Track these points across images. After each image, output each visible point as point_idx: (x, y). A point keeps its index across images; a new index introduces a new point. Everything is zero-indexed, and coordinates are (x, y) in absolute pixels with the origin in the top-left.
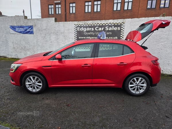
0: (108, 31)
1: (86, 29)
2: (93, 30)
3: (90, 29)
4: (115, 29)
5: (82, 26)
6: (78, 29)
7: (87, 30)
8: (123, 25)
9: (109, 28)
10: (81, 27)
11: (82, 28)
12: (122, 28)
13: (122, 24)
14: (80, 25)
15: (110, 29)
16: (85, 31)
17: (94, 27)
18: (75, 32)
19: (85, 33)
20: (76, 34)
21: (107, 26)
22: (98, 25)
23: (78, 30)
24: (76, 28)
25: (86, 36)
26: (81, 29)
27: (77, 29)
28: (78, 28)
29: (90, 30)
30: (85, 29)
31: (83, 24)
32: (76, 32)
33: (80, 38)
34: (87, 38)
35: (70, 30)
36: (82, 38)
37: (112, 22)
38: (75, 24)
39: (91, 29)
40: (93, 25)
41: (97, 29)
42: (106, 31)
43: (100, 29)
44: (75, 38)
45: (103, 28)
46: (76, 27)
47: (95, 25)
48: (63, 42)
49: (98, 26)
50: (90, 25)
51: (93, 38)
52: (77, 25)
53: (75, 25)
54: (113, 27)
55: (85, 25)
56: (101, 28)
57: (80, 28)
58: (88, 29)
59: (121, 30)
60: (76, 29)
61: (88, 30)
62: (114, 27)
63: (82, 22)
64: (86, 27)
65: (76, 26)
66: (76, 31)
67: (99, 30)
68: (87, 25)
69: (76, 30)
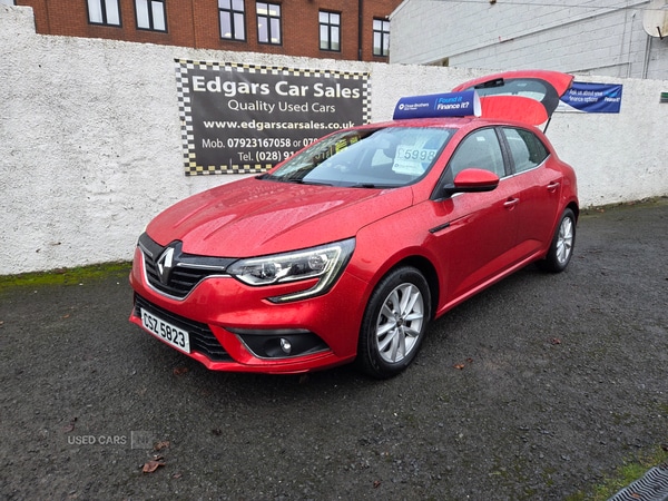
0: (324, 100)
1: (233, 84)
2: (267, 92)
3: (254, 86)
4: (346, 93)
5: (217, 73)
6: (196, 84)
7: (240, 90)
8: (365, 82)
9: (325, 91)
10: (209, 76)
11: (218, 79)
12: (365, 94)
13: (365, 78)
14: (203, 67)
15: (330, 93)
16: (234, 94)
17: (271, 80)
18: (181, 99)
19: (233, 105)
20: (188, 109)
21: (318, 80)
22: (286, 73)
23: (196, 89)
24: (186, 80)
25: (239, 117)
26: (214, 86)
27: (190, 85)
28: (195, 78)
29: (254, 92)
30: (229, 87)
31: (222, 63)
32: (187, 100)
33: (209, 125)
34: (244, 125)
35: (151, 89)
36: (221, 125)
37: (333, 69)
38: (177, 61)
39: (259, 89)
40: (264, 72)
41: (282, 88)
42: (317, 99)
43: (294, 91)
44: (183, 128)
45: (304, 89)
46: (184, 75)
47: (275, 72)
48: (106, 150)
49: (286, 78)
50: (252, 71)
51: (268, 126)
52: (191, 66)
53: (178, 65)
54: (338, 85)
55: (228, 69)
56: (297, 89)
57: (206, 81)
58: (245, 88)
59: (362, 98)
60: (184, 85)
61: (247, 91)
62: (341, 89)
63: (211, 51)
64: (237, 79)
65: (185, 71)
66: (185, 95)
67: (291, 92)
68: (240, 70)
69: (187, 90)
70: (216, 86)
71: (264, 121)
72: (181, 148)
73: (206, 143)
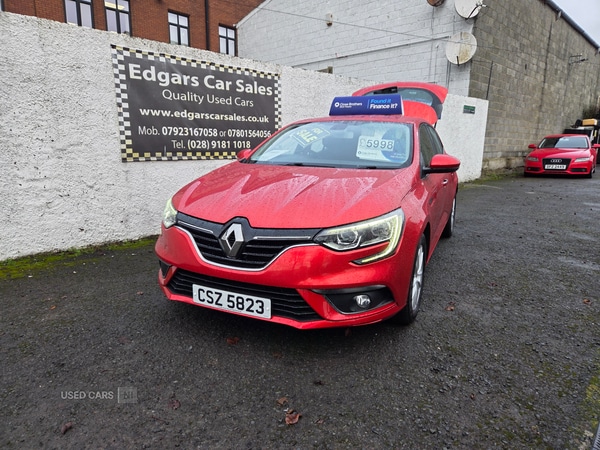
0: (245, 96)
1: (167, 75)
2: (197, 84)
3: (186, 78)
4: (261, 90)
5: (152, 63)
6: (132, 71)
7: (173, 80)
8: (276, 82)
9: (245, 87)
10: (145, 64)
11: (153, 68)
12: (276, 92)
13: (276, 78)
14: (139, 56)
15: (249, 89)
16: (167, 84)
17: (200, 73)
18: (117, 86)
19: (167, 94)
20: (125, 96)
21: (240, 77)
22: (213, 68)
23: (132, 76)
24: (122, 67)
25: (172, 106)
26: (149, 75)
27: (126, 72)
28: (131, 66)
29: (186, 83)
30: (163, 77)
31: (157, 53)
32: (124, 86)
33: (144, 112)
34: (177, 114)
35: (87, 73)
36: (155, 113)
37: (251, 68)
38: (113, 47)
39: (190, 81)
40: (194, 65)
41: (210, 81)
42: (239, 94)
43: (220, 85)
44: (120, 114)
45: (228, 84)
46: (120, 62)
47: (203, 66)
49: (213, 73)
50: (184, 63)
51: (198, 116)
52: (127, 53)
53: (114, 51)
54: (255, 83)
55: (162, 59)
56: (222, 83)
57: (142, 70)
58: (178, 79)
59: (274, 95)
60: (121, 72)
61: (180, 82)
62: (258, 86)
63: (146, 41)
64: (171, 69)
65: (121, 58)
66: (122, 81)
67: (217, 86)
68: (173, 61)
69: (123, 77)
70: (151, 75)
71: (195, 111)
72: (118, 134)
73: (142, 130)
